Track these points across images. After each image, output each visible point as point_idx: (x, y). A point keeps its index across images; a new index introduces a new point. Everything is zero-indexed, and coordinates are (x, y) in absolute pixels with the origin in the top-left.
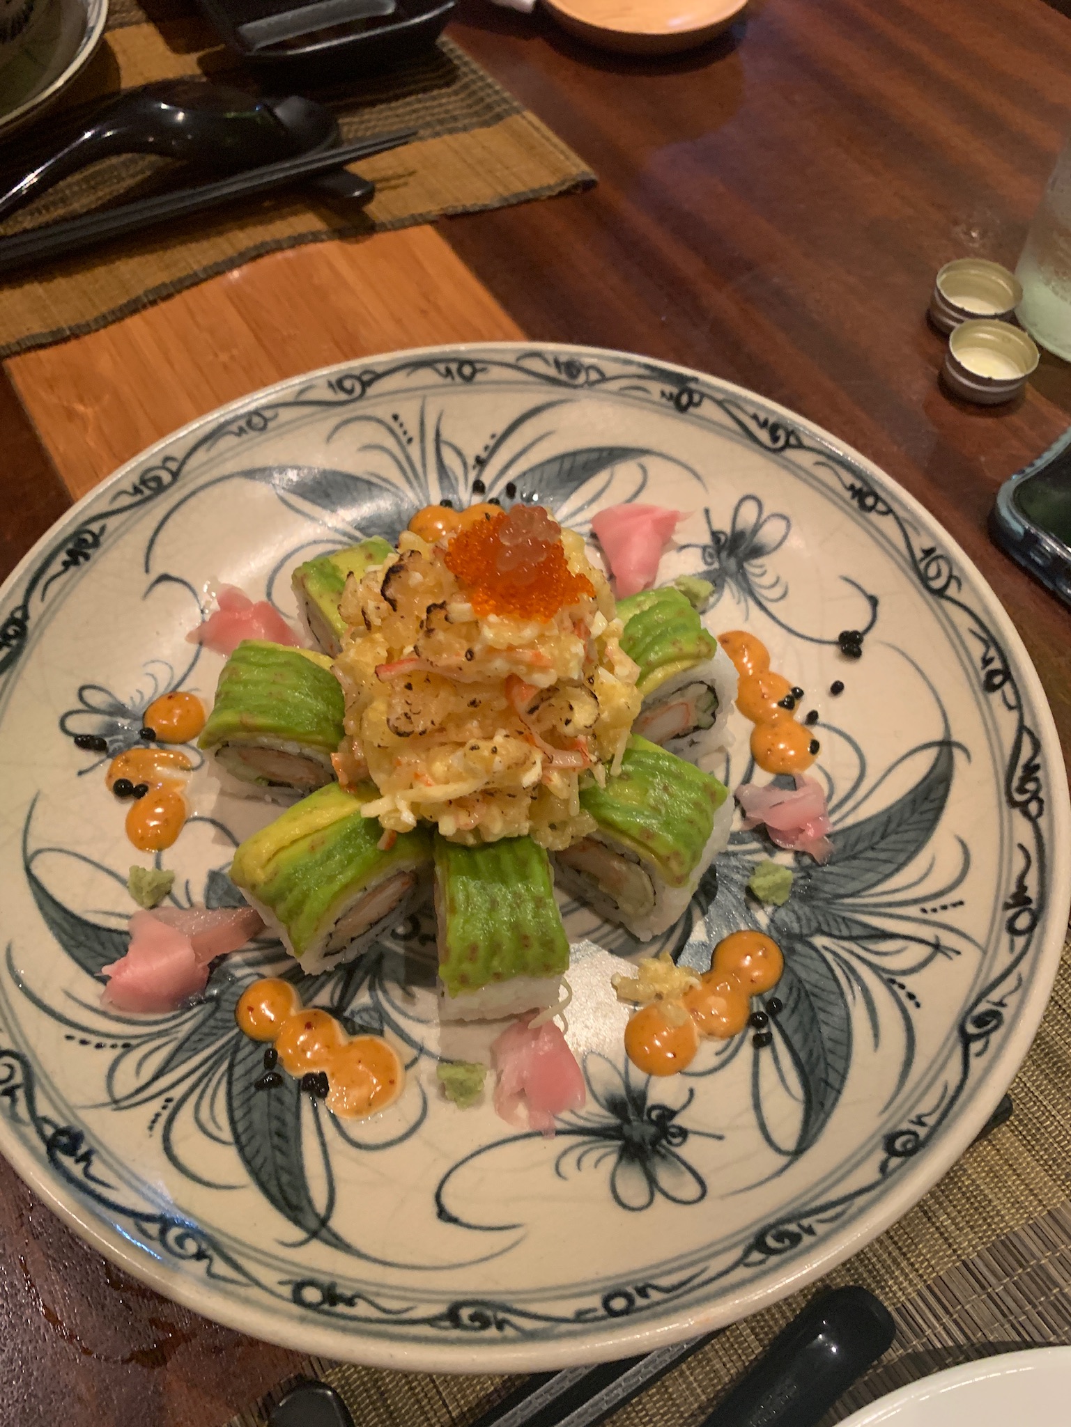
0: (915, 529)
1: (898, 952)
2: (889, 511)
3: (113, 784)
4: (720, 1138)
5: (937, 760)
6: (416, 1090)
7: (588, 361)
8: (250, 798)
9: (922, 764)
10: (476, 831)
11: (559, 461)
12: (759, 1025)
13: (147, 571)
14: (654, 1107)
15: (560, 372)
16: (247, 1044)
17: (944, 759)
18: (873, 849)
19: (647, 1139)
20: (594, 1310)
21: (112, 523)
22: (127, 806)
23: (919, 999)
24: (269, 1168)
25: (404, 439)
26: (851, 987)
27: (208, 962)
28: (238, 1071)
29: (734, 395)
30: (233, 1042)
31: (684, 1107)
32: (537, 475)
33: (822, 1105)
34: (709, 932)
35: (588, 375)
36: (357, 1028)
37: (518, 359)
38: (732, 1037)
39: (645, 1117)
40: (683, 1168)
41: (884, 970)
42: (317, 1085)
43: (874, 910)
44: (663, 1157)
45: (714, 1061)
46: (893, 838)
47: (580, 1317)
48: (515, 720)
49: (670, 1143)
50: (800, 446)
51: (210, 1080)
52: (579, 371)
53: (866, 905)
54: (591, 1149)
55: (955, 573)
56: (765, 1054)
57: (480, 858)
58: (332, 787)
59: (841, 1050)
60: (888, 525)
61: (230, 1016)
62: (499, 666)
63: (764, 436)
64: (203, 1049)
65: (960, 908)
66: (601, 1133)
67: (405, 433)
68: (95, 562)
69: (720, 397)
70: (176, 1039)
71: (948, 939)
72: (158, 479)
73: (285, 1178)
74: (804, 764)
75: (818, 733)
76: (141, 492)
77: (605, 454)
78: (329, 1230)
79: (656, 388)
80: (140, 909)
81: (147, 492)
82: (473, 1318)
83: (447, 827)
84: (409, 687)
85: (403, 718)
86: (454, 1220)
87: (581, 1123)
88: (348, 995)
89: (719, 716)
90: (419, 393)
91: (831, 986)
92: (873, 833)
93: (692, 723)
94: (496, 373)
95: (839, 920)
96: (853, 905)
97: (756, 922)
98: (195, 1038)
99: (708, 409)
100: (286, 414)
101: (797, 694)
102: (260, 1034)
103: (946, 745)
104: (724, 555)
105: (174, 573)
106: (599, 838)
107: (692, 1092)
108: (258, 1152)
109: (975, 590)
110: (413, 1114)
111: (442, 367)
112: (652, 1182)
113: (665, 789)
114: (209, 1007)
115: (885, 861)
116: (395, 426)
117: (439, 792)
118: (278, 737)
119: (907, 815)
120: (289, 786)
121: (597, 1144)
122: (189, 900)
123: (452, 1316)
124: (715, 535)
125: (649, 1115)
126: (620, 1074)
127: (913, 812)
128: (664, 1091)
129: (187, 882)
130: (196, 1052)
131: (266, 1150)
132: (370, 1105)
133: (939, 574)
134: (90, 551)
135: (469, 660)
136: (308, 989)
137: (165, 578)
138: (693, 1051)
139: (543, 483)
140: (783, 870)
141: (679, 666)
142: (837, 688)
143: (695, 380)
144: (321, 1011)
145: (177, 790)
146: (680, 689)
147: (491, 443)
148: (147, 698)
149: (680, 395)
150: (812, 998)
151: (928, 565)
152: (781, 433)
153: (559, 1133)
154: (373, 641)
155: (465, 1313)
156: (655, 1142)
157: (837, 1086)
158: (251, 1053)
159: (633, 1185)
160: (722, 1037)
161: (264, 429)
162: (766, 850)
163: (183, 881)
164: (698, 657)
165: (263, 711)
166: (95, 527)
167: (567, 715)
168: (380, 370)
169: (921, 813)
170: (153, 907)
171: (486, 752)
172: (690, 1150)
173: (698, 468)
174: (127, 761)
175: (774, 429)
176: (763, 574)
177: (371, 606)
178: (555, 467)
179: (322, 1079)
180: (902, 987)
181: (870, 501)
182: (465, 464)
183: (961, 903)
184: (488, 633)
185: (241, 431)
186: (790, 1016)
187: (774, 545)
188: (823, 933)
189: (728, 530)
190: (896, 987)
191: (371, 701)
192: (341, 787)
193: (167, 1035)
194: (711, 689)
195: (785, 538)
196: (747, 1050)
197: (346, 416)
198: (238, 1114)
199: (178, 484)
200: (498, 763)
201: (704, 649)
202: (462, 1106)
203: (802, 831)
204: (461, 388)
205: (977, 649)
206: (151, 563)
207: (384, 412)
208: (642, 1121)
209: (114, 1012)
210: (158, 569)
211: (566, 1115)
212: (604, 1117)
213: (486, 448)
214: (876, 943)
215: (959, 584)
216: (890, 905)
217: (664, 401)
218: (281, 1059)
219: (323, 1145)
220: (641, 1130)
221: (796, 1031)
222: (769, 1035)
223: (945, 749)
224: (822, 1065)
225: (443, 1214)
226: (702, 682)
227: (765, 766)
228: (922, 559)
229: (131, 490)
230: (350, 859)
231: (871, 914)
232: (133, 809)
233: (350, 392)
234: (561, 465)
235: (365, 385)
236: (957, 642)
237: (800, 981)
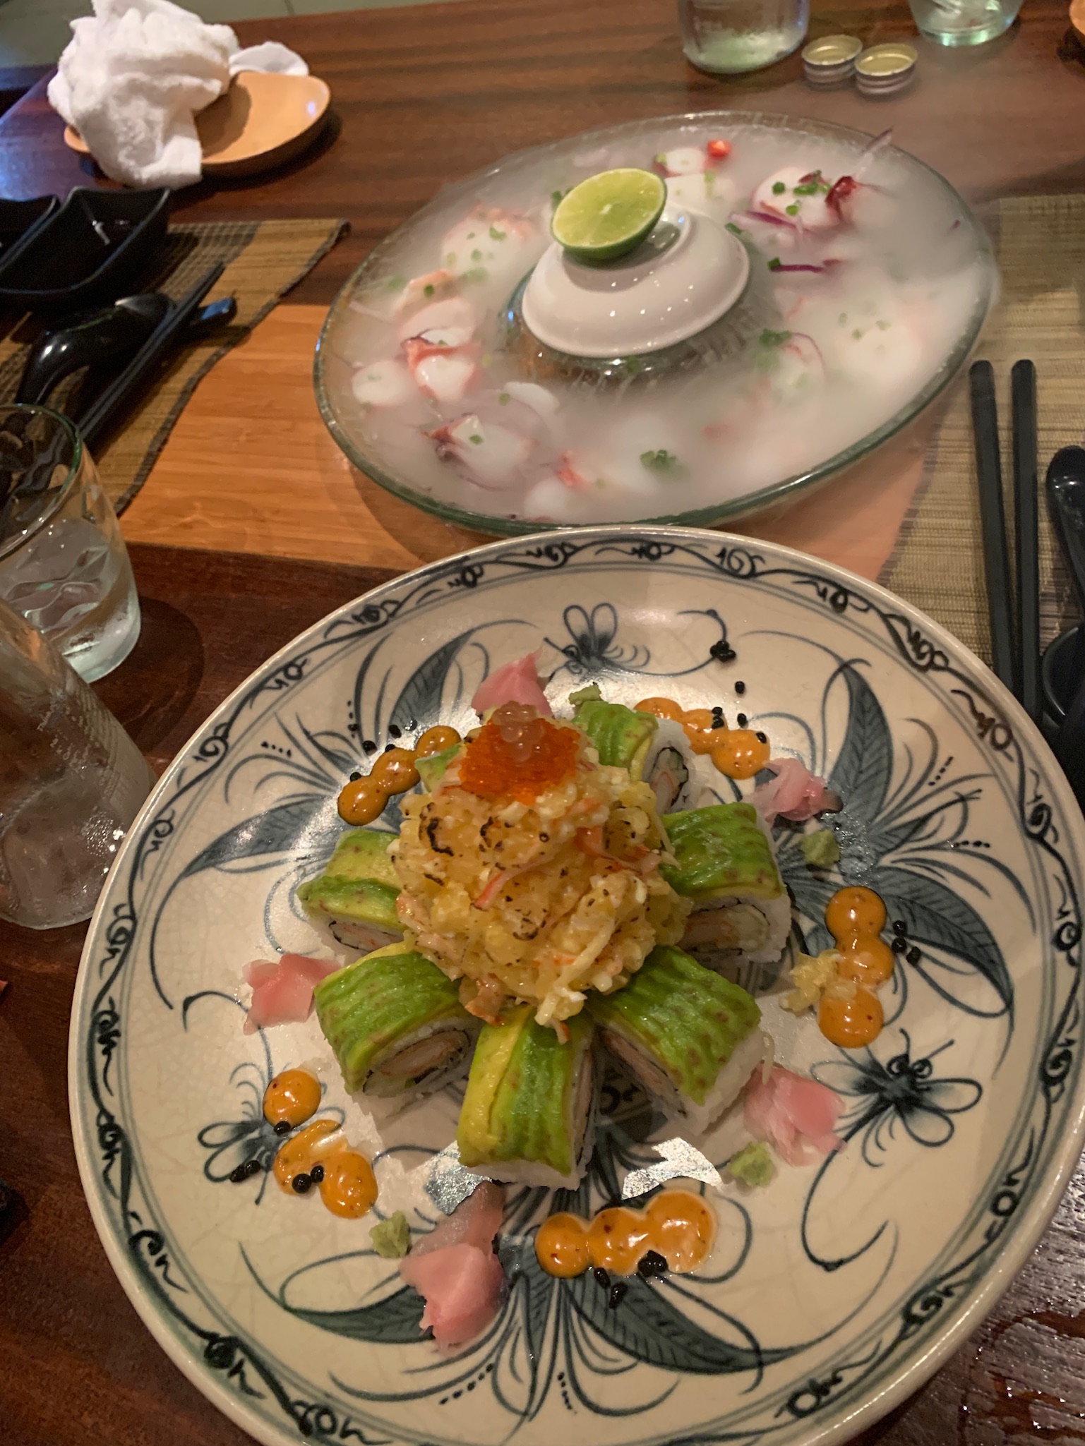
0: (700, 546)
1: (941, 823)
2: (673, 548)
3: (290, 1186)
4: (951, 1043)
5: (848, 681)
6: (725, 1203)
7: (377, 602)
8: (405, 1108)
9: (840, 695)
10: (625, 971)
11: (412, 684)
12: (903, 950)
13: (171, 1007)
14: (890, 1064)
15: (363, 623)
16: (574, 1285)
17: (852, 677)
18: (861, 772)
19: (907, 1088)
20: (995, 1223)
21: (114, 991)
22: (317, 1194)
23: (984, 841)
24: (680, 1354)
25: (284, 756)
26: (934, 872)
27: (491, 1251)
28: (587, 1308)
29: (501, 549)
30: (563, 1291)
31: (908, 1046)
32: (404, 705)
33: (992, 962)
34: (813, 918)
35: (386, 610)
36: (641, 1200)
37: (325, 636)
38: (893, 972)
39: (891, 1076)
40: (949, 1084)
41: (944, 843)
42: (653, 1265)
43: (900, 810)
44: (928, 1089)
45: (898, 998)
46: (866, 755)
47: (991, 1236)
48: (598, 862)
49: (923, 1077)
50: (577, 549)
51: (575, 1335)
52: (378, 613)
53: (892, 812)
54: (878, 1131)
55: (752, 554)
56: (925, 964)
57: (638, 989)
58: (485, 1031)
59: (969, 917)
60: (679, 557)
61: (542, 1276)
62: (566, 829)
63: (545, 561)
64: (547, 1318)
65: (953, 763)
66: (873, 1114)
67: (281, 750)
68: (126, 1032)
69: (493, 557)
70: (520, 1329)
71: (965, 788)
72: (122, 930)
73: (699, 1349)
74: (767, 753)
75: (754, 726)
76: (116, 951)
77: (442, 655)
78: (767, 1352)
79: (442, 584)
80: (400, 1261)
81: (122, 947)
82: (925, 1306)
83: (604, 983)
84: (509, 899)
85: (525, 923)
86: (840, 1263)
87: (854, 1119)
88: (612, 1184)
89: (688, 766)
90: (270, 712)
91: (921, 883)
92: (852, 762)
93: (676, 784)
94: (316, 658)
95: (885, 836)
96: (884, 818)
97: (836, 884)
98: (533, 1315)
99: (491, 572)
100: (180, 806)
101: (718, 711)
102: (576, 1266)
103: (845, 667)
104: (584, 660)
105: (193, 993)
106: (699, 907)
107: (903, 1031)
108: (660, 1351)
109: (775, 555)
110: (737, 1221)
111: (272, 683)
112: (938, 1111)
113: (714, 835)
114: (520, 1284)
115: (877, 774)
116: (269, 751)
117: (584, 960)
118: (410, 1032)
119: (861, 732)
120: (433, 1069)
121: (879, 1122)
122: (430, 1221)
123: (910, 1319)
124: (565, 651)
125: (892, 1073)
126: (846, 1064)
127: (864, 727)
128: (886, 1049)
129: (416, 1210)
130: (544, 1324)
131: (665, 1343)
132: (704, 1242)
133: (742, 564)
134: (116, 1027)
135: (547, 841)
136: (580, 1207)
137: (188, 1002)
138: (877, 1005)
139: (414, 709)
140: (821, 834)
141: (644, 749)
142: (740, 688)
143: (466, 558)
144: (604, 1211)
145: (344, 1149)
146: (654, 765)
147: (352, 709)
148: (255, 1102)
149: (463, 577)
150: (918, 902)
151: (729, 563)
152: (556, 551)
153: (847, 1139)
154: (449, 891)
155: (917, 1309)
156: (913, 1085)
157: (989, 941)
158: (584, 1288)
159: (930, 1127)
160: (887, 978)
161: (171, 829)
162: (796, 831)
163: (412, 1211)
164: (650, 733)
165: (384, 1021)
166: (104, 1006)
167: (629, 831)
168: (226, 719)
169: (870, 724)
170: (409, 1250)
171: (601, 900)
172: (941, 1068)
173: (516, 616)
174: (286, 1161)
175: (548, 552)
176: (622, 653)
177: (429, 867)
178: (413, 692)
179: (652, 1256)
180: (966, 843)
181: (654, 551)
182: (344, 739)
183: (951, 759)
184: (546, 812)
185: (156, 845)
186: (915, 925)
187: (612, 627)
188: (883, 854)
189: (571, 641)
190: (963, 847)
191: (482, 936)
192: (491, 1026)
193: (510, 1333)
194: (673, 749)
195: (616, 618)
196: (911, 972)
197: (227, 772)
198: (619, 1338)
199: (140, 922)
200: (615, 900)
201: (650, 724)
202: (766, 1183)
203: (807, 799)
204: (298, 687)
205: (810, 591)
206: (169, 999)
207: (253, 747)
208: (891, 1080)
209: (457, 1352)
210: (178, 999)
211: (840, 1124)
212: (864, 1101)
213: (351, 716)
214: (922, 830)
215: (761, 559)
216: (906, 799)
217: (455, 588)
218: (611, 1270)
219: (699, 1300)
220: (898, 1086)
221: (929, 932)
222: (915, 949)
223: (846, 670)
224: (967, 938)
225: (829, 1267)
226: (664, 749)
227: (742, 777)
228: (722, 562)
229: (108, 955)
230: (549, 1068)
231: (901, 815)
232: (323, 1192)
233: (216, 752)
234: (416, 686)
235: (224, 739)
236: (792, 597)
237: (899, 897)
